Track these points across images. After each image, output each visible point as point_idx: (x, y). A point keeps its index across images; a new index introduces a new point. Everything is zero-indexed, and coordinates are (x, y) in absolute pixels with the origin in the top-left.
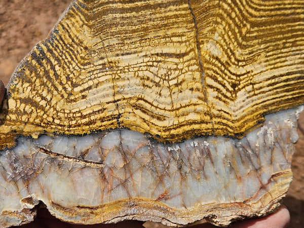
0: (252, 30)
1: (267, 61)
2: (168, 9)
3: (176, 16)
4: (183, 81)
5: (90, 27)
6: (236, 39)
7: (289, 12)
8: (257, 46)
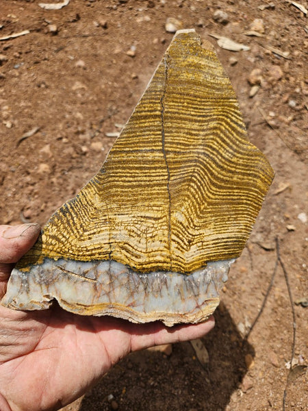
0: (208, 207)
1: (215, 228)
2: (153, 188)
3: (158, 194)
4: (156, 235)
5: (100, 195)
6: (196, 212)
7: (236, 197)
8: (209, 218)
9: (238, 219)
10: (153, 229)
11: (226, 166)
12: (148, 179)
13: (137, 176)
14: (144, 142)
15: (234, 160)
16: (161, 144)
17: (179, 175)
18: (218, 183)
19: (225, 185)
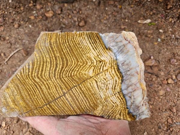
0: (80, 61)
1: (88, 53)
2: (83, 90)
3: (85, 87)
4: (104, 78)
6: (85, 66)
7: (68, 49)
8: (85, 58)
9: (78, 43)
10: (102, 81)
11: (55, 63)
12: (80, 95)
13: (82, 99)
14: (65, 104)
15: (48, 60)
16: (61, 98)
17: (71, 83)
18: (65, 62)
19: (64, 58)
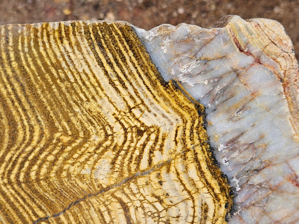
0: (61, 129)
1: (93, 98)
4: (153, 195)
6: (80, 146)
7: (16, 85)
8: (79, 117)
9: (54, 61)
10: (146, 205)
17: (28, 205)
18: (7, 130)
19: (4, 116)
